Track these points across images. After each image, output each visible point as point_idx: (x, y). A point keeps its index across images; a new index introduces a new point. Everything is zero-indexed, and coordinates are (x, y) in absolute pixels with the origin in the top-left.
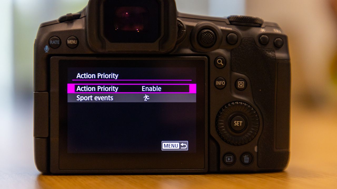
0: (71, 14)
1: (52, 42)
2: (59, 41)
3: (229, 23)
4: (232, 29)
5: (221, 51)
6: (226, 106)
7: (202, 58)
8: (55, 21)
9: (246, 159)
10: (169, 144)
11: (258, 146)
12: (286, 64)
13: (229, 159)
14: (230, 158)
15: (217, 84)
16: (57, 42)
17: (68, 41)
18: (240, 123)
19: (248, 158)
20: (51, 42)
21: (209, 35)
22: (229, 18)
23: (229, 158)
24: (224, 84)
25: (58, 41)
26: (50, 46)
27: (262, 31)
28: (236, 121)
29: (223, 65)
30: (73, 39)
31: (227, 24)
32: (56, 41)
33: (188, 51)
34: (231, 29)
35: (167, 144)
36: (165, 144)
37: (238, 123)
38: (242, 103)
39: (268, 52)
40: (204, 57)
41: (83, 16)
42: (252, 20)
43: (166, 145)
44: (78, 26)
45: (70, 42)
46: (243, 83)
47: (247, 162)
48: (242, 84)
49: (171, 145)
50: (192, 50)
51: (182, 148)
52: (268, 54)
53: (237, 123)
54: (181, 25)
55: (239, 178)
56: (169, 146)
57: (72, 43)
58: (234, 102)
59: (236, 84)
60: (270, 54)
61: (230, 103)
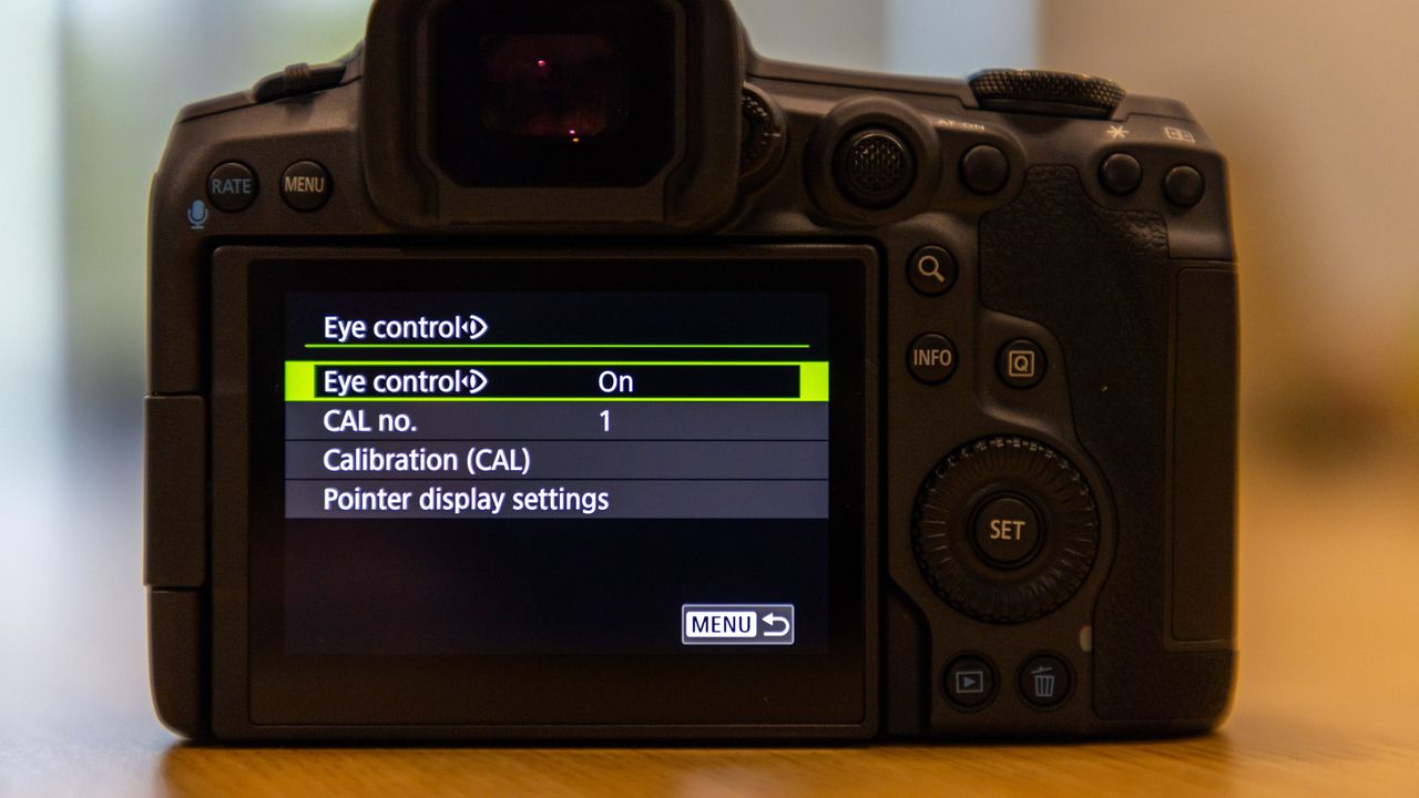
0: (303, 66)
1: (222, 188)
2: (248, 180)
3: (971, 100)
4: (986, 126)
5: (937, 222)
6: (952, 461)
7: (854, 250)
8: (241, 96)
9: (1044, 683)
10: (713, 618)
11: (1093, 625)
12: (1216, 275)
13: (967, 682)
14: (975, 677)
15: (916, 363)
16: (241, 184)
17: (287, 179)
18: (1013, 527)
19: (1052, 677)
20: (216, 185)
21: (885, 151)
22: (975, 82)
23: (968, 676)
24: (948, 364)
25: (245, 180)
26: (212, 201)
27: (1115, 136)
28: (998, 522)
29: (941, 279)
30: (309, 173)
31: (966, 107)
32: (237, 181)
33: (796, 222)
34: (983, 128)
35: (706, 619)
36: (695, 619)
37: (1004, 529)
39: (1138, 225)
40: (862, 246)
41: (355, 74)
42: (1071, 89)
43: (700, 621)
44: (332, 116)
45: (294, 184)
46: (1028, 357)
47: (1047, 695)
48: (1027, 363)
49: (721, 621)
50: (813, 219)
51: (766, 634)
52: (1135, 235)
53: (1000, 529)
54: (760, 110)
55: (1024, 758)
56: (714, 624)
57: (303, 187)
58: (987, 438)
59: (999, 364)
60: (1146, 233)
61: (970, 444)
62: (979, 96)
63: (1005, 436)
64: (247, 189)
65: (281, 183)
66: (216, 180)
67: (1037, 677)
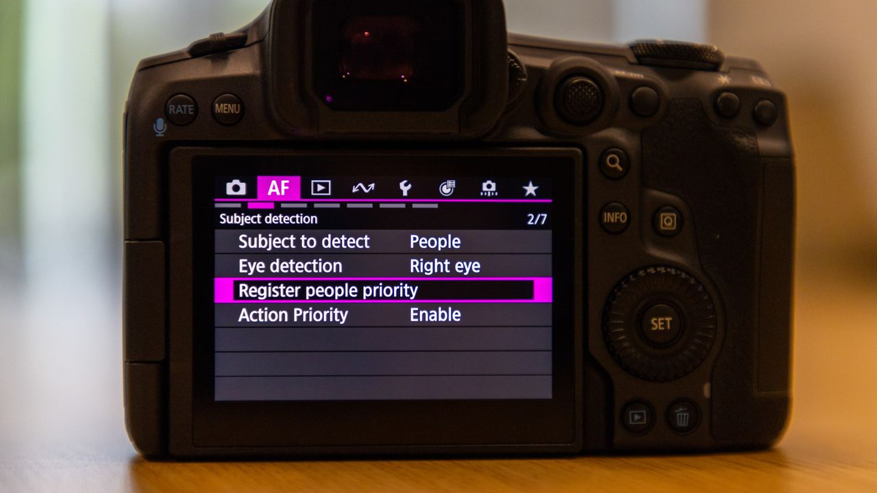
0: (221, 34)
1: (175, 110)
2: (192, 106)
3: (633, 60)
4: (644, 75)
5: (616, 134)
6: (625, 283)
7: (567, 151)
8: (180, 53)
9: (682, 417)
11: (711, 382)
12: (783, 168)
13: (636, 417)
14: (641, 415)
15: (605, 221)
16: (187, 108)
17: (217, 105)
18: (665, 322)
19: (688, 414)
20: (172, 109)
21: (587, 90)
22: (634, 47)
23: (637, 414)
24: (625, 221)
25: (190, 106)
26: (169, 119)
27: (723, 82)
28: (656, 319)
29: (620, 169)
30: (230, 101)
31: (631, 63)
32: (185, 106)
33: (531, 134)
34: (642, 76)
37: (660, 324)
38: (676, 271)
39: (740, 137)
40: (572, 149)
41: (255, 39)
42: (696, 53)
44: (241, 66)
45: (221, 108)
46: (673, 217)
47: (684, 425)
48: (671, 221)
50: (541, 131)
52: (739, 143)
53: (657, 324)
54: (515, 64)
57: (227, 110)
58: (645, 268)
59: (655, 221)
60: (745, 141)
61: (635, 273)
62: (638, 56)
63: (655, 266)
64: (191, 111)
65: (213, 108)
66: (171, 106)
67: (678, 414)
